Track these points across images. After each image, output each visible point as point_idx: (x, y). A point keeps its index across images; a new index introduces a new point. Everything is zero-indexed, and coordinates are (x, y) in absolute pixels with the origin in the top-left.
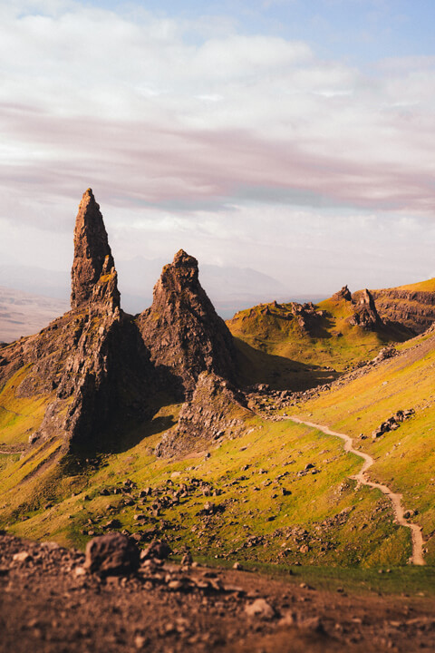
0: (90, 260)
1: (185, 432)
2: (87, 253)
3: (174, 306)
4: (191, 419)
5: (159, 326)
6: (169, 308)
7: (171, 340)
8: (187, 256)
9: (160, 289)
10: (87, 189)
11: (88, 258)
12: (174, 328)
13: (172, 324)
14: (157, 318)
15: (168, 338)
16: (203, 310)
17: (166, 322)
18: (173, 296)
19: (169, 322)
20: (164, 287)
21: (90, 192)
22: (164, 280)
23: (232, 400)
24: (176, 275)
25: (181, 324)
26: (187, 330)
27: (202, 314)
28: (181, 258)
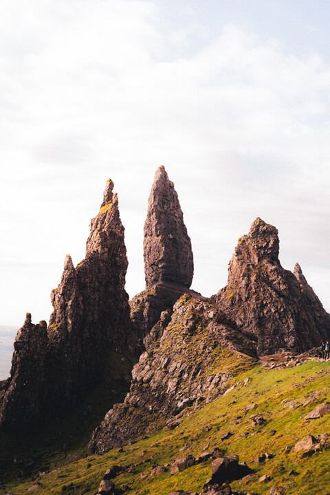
0: (160, 238)
1: (136, 406)
2: (156, 230)
3: (249, 280)
4: (148, 381)
5: (232, 305)
6: (244, 282)
7: (245, 319)
8: (264, 224)
9: (235, 263)
10: (160, 166)
11: (158, 236)
12: (249, 305)
13: (246, 301)
14: (231, 295)
15: (242, 317)
16: (284, 283)
17: (240, 300)
18: (248, 270)
19: (244, 299)
20: (238, 260)
21: (162, 169)
22: (238, 253)
23: (223, 341)
24: (252, 246)
25: (257, 300)
26: (263, 306)
27: (282, 287)
28: (258, 226)
